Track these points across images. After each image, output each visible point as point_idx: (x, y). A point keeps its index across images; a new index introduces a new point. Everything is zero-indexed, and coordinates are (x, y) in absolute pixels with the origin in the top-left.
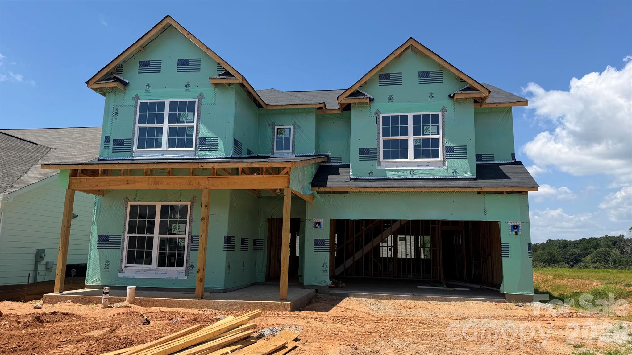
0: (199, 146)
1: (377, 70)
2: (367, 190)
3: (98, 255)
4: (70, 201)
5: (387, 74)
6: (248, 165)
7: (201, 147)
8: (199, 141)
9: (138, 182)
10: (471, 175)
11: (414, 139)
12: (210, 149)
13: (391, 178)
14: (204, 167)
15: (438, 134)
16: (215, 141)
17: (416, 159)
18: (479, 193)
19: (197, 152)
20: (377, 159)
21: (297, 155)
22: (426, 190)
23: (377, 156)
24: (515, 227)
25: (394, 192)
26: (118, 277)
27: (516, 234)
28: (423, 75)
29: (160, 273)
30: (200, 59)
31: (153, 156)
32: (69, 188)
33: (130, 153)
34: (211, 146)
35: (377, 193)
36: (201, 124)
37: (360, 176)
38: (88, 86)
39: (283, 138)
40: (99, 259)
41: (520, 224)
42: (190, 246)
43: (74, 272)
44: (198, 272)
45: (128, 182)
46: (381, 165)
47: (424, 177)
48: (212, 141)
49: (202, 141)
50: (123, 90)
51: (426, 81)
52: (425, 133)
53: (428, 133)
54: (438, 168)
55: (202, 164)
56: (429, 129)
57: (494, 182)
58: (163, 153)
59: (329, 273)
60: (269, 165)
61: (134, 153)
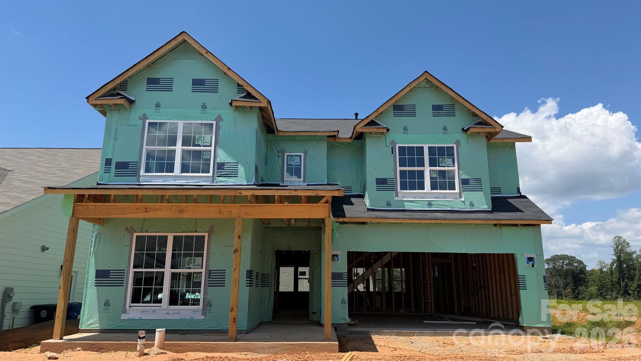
0: (217, 172)
1: (394, 100)
2: (388, 221)
3: (96, 294)
4: (73, 232)
5: (403, 106)
6: (292, 192)
7: (219, 173)
8: (217, 166)
9: (159, 210)
10: (487, 207)
11: (430, 171)
12: (229, 175)
13: (409, 209)
14: (242, 195)
15: (454, 166)
16: (235, 166)
17: (433, 191)
18: (495, 225)
19: (215, 178)
20: (394, 189)
21: (308, 184)
22: (447, 222)
23: (394, 186)
24: (530, 259)
25: (413, 223)
26: (121, 319)
27: (533, 266)
28: (437, 108)
29: (172, 314)
30: (218, 80)
31: (164, 181)
32: (73, 216)
33: (136, 177)
34: (231, 172)
35: (395, 224)
36: (219, 148)
37: (377, 207)
38: (88, 102)
39: (293, 166)
40: (96, 298)
41: (535, 256)
42: (207, 282)
43: (44, 314)
44: (231, 311)
45: (146, 210)
46: (399, 196)
47: (442, 209)
48: (232, 166)
49: (221, 166)
50: (128, 107)
51: (440, 114)
52: (440, 165)
53: (443, 165)
54: (455, 200)
55: (240, 191)
56: (445, 161)
57: (507, 214)
58: (175, 179)
59: (348, 310)
60: (315, 193)
61: (141, 178)
